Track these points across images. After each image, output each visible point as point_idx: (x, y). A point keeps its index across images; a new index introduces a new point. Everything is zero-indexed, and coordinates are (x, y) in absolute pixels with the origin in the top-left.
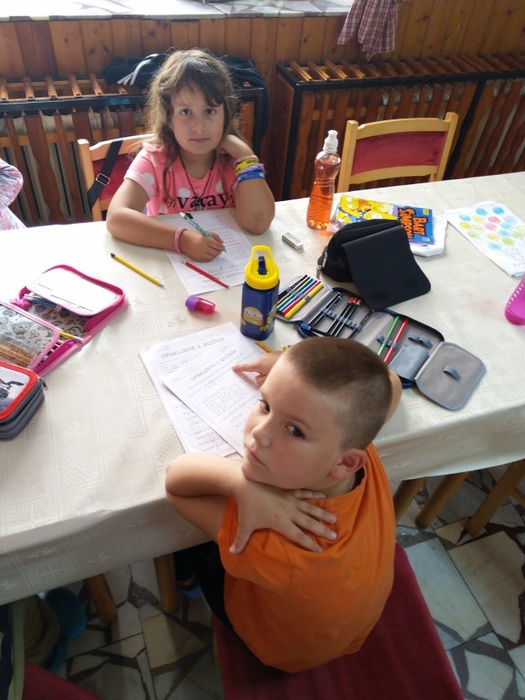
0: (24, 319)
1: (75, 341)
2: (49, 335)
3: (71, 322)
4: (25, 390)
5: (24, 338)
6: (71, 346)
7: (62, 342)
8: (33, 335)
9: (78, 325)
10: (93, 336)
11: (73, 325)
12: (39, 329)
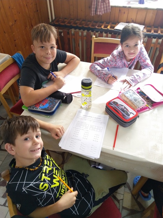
0: (137, 97)
1: (149, 108)
2: (143, 103)
3: (149, 102)
4: (134, 116)
5: (136, 102)
6: (147, 109)
7: (145, 107)
8: (139, 102)
9: (150, 103)
10: (154, 108)
11: (149, 103)
12: (141, 101)
